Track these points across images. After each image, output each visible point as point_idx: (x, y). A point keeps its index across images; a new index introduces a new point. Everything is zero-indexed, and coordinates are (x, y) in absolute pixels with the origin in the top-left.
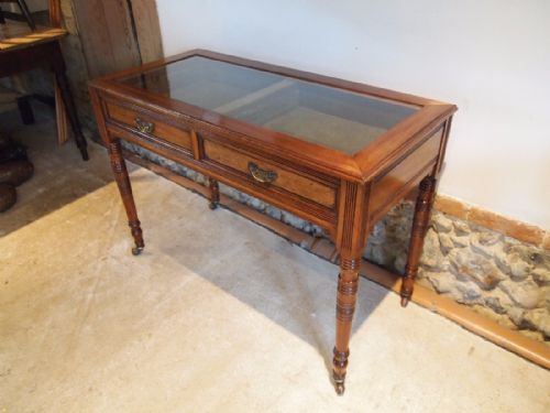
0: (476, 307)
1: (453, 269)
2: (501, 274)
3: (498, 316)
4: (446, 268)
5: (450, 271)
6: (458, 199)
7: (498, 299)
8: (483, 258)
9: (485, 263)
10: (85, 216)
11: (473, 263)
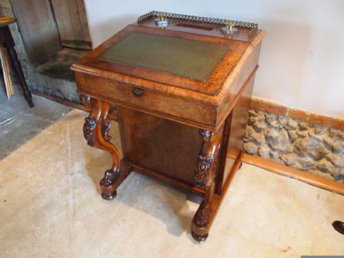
0: (311, 171)
1: (297, 151)
2: (326, 150)
3: (324, 174)
4: (292, 151)
5: (294, 152)
6: (302, 110)
7: (324, 165)
8: (316, 142)
9: (317, 145)
10: (46, 147)
11: (310, 146)
